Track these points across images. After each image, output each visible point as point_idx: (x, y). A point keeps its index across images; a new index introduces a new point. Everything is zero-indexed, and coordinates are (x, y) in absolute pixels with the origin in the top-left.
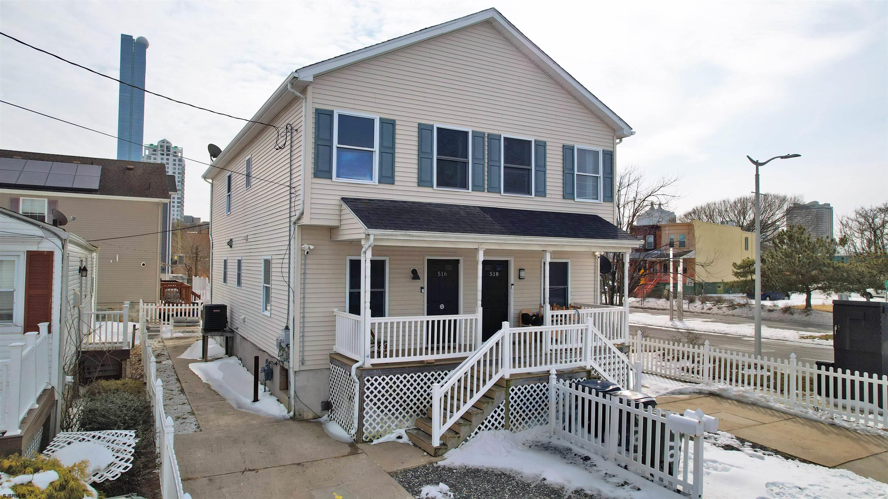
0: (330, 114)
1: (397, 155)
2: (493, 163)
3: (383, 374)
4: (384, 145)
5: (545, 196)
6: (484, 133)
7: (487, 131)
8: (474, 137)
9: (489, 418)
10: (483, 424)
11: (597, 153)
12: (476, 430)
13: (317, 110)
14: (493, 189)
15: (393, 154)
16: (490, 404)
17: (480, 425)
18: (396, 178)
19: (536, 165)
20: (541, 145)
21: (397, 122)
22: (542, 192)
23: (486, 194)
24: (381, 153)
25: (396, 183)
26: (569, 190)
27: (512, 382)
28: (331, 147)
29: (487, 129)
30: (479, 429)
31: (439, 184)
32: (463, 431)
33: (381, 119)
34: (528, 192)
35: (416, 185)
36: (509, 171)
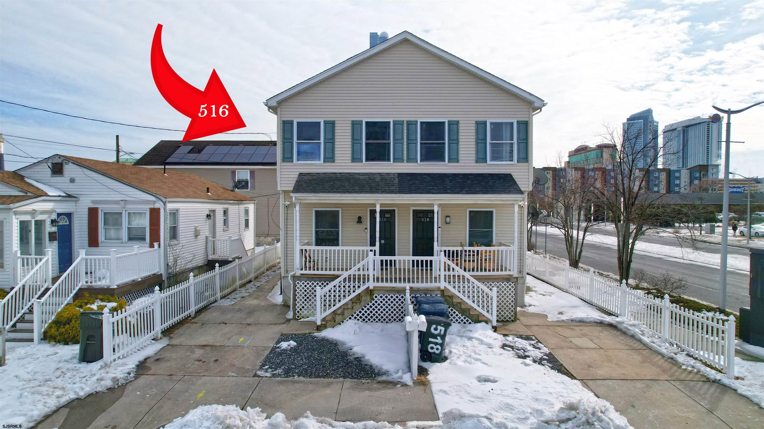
0: (291, 123)
1: (336, 143)
2: (411, 141)
3: (307, 280)
4: (327, 138)
5: (458, 162)
6: (403, 121)
7: (405, 119)
8: (394, 124)
9: (358, 312)
10: (353, 316)
11: (512, 124)
12: (348, 319)
13: (283, 121)
14: (411, 159)
15: (333, 143)
16: (358, 304)
17: (351, 316)
18: (336, 158)
19: (449, 139)
20: (454, 125)
21: (336, 122)
22: (454, 159)
23: (405, 164)
24: (325, 143)
25: (336, 161)
26: (481, 156)
27: (375, 292)
28: (292, 143)
29: (405, 117)
30: (350, 318)
31: (367, 159)
32: (338, 318)
33: (324, 121)
34: (443, 160)
35: (350, 161)
36: (423, 145)
